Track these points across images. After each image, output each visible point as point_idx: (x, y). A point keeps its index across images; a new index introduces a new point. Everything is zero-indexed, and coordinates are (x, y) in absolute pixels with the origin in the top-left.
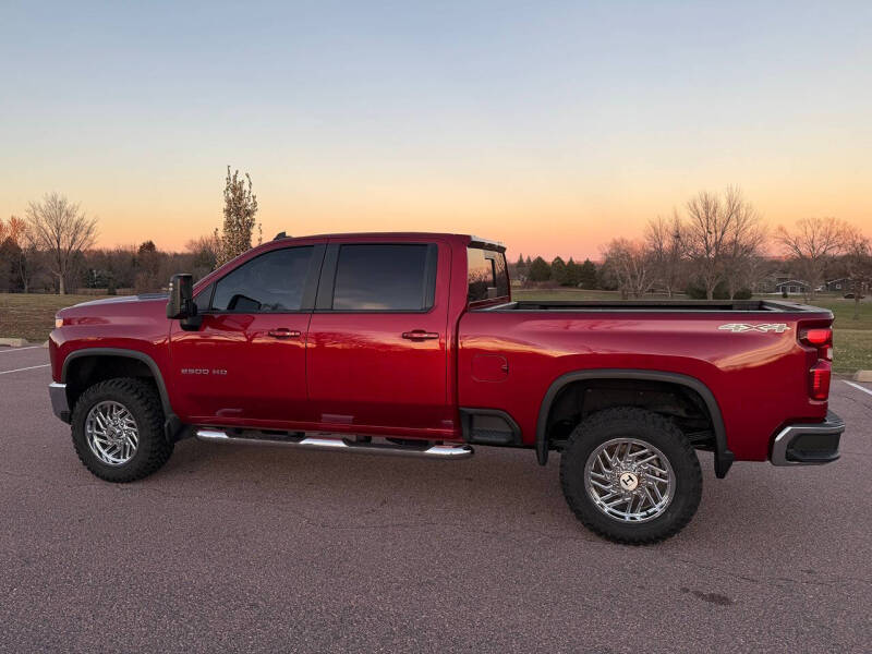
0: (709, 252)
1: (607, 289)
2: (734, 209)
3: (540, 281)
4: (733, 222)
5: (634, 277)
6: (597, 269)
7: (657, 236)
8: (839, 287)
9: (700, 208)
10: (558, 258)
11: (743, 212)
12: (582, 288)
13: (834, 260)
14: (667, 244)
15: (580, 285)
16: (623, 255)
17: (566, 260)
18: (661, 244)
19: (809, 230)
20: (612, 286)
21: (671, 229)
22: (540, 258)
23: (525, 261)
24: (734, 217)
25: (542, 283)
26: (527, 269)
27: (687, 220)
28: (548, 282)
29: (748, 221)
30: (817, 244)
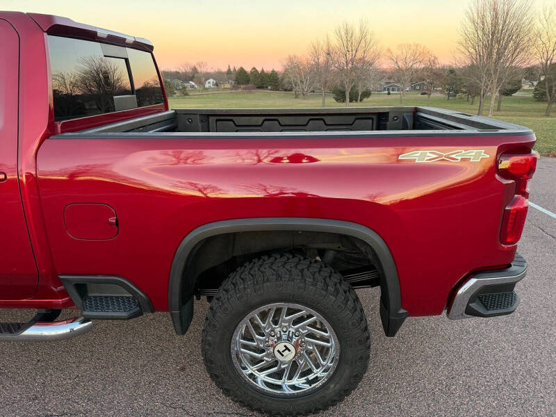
0: (347, 65)
1: (286, 90)
2: (363, 35)
3: (243, 84)
4: (363, 44)
5: (302, 82)
6: (279, 76)
7: (316, 53)
8: (418, 88)
9: (343, 33)
10: (254, 68)
11: (368, 37)
12: (271, 90)
13: (417, 71)
14: (322, 59)
15: (269, 88)
16: (295, 67)
17: (259, 70)
18: (318, 59)
19: (404, 51)
20: (289, 88)
21: (325, 48)
22: (242, 68)
23: (232, 70)
24: (363, 40)
25: (245, 86)
26: (233, 76)
27: (335, 42)
28: (249, 85)
29: (371, 44)
30: (408, 61)
